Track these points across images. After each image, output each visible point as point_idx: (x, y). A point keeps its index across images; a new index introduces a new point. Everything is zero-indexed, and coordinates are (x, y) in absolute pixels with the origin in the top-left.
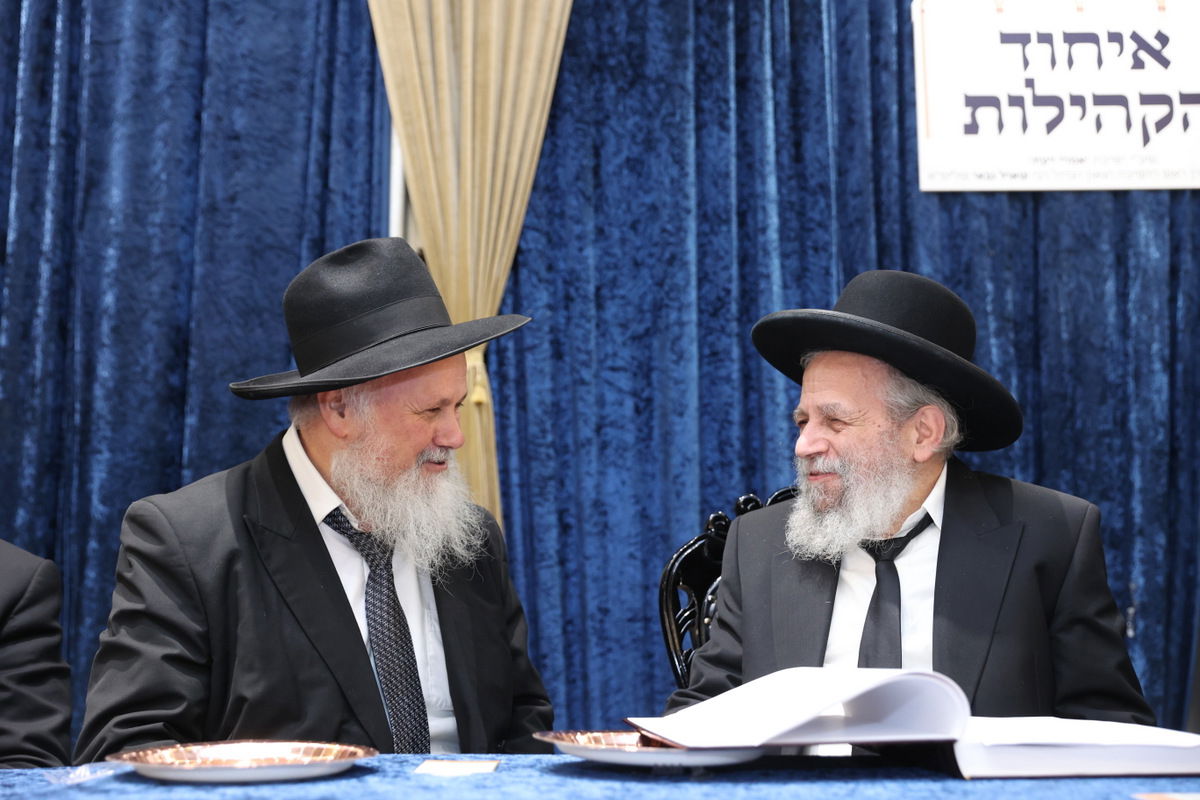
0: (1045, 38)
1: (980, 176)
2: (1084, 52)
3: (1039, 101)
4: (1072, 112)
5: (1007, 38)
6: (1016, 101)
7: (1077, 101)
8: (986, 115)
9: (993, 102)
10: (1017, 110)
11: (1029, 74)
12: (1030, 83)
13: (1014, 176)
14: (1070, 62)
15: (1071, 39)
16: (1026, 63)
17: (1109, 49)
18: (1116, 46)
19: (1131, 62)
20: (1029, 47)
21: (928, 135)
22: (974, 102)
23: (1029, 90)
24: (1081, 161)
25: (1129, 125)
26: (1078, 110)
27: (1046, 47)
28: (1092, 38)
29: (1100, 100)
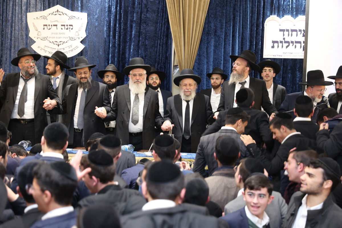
0: (288, 30)
1: (274, 56)
2: (294, 33)
3: (286, 42)
4: (291, 44)
5: (281, 30)
6: (281, 42)
7: (292, 42)
8: (276, 45)
9: (277, 42)
10: (281, 44)
11: (284, 37)
12: (284, 39)
13: (280, 56)
14: (292, 35)
15: (292, 31)
16: (284, 35)
17: (299, 33)
18: (300, 32)
19: (302, 35)
20: (284, 32)
21: (265, 48)
22: (274, 42)
23: (284, 40)
24: (292, 53)
25: (301, 47)
26: (292, 44)
27: (288, 32)
28: (296, 31)
29: (296, 42)
